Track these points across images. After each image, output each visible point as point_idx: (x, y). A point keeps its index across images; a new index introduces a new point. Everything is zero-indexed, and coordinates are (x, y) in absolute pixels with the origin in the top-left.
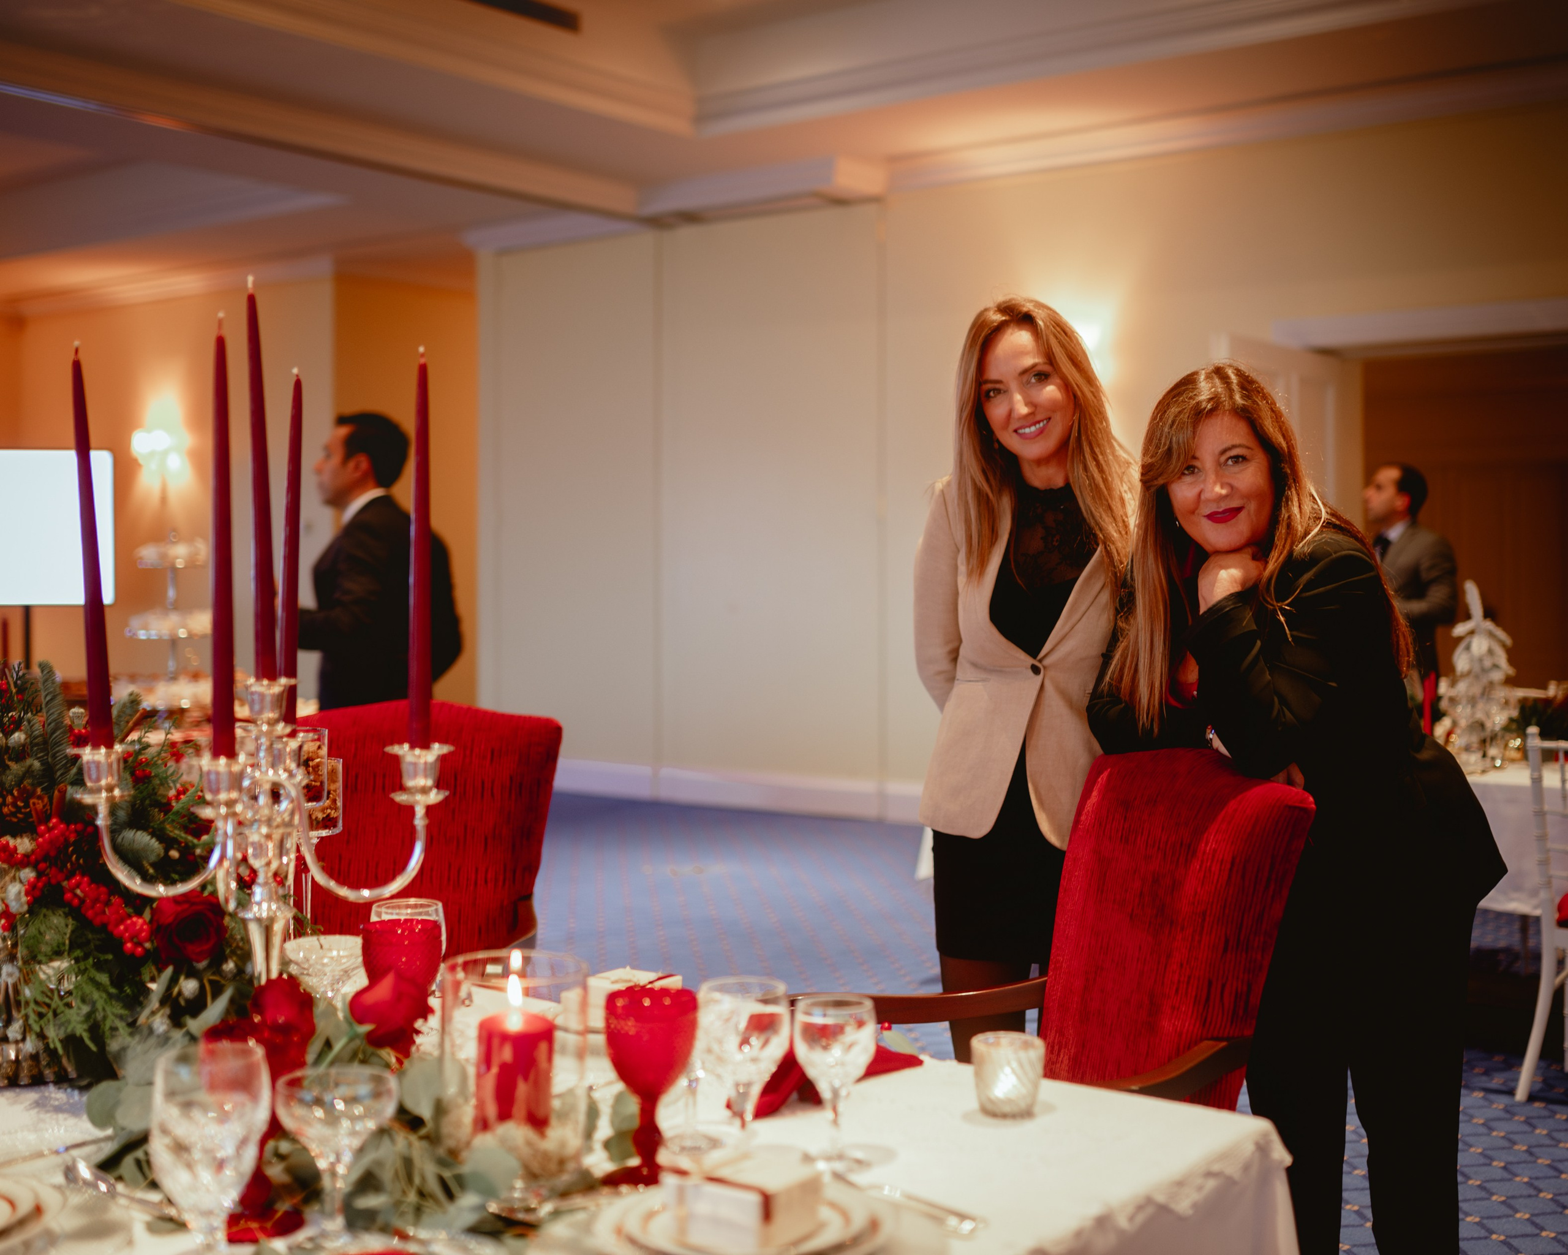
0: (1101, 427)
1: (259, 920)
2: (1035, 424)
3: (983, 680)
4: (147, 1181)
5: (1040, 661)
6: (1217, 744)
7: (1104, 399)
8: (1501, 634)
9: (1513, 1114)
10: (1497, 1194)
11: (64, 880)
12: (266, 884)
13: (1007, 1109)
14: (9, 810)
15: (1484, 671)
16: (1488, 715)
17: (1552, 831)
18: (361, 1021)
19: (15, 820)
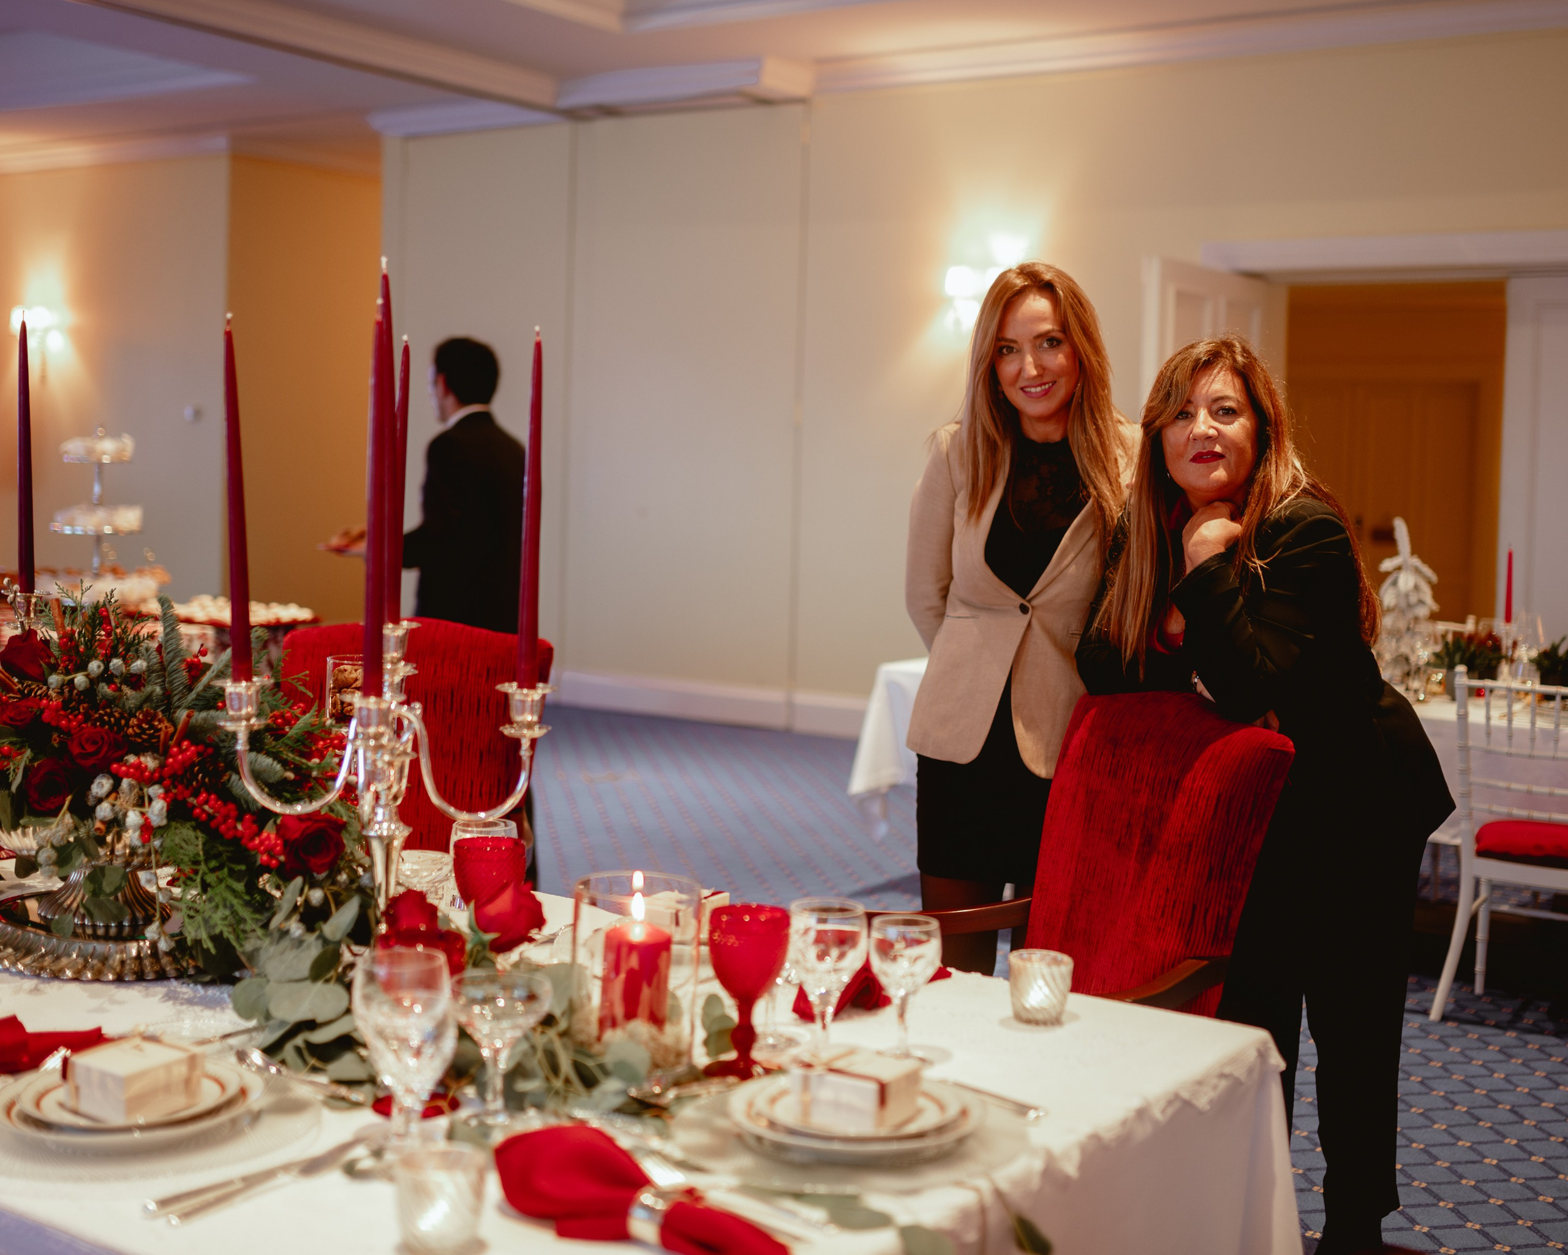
0: (1103, 394)
1: (380, 838)
2: (1041, 385)
3: (972, 617)
4: (309, 1067)
5: (1029, 601)
6: (1201, 688)
7: (1108, 368)
8: (1427, 570)
9: (1429, 1033)
10: (1415, 1107)
11: (190, 797)
12: (387, 805)
13: (1040, 1017)
14: (134, 731)
15: (1410, 606)
16: (1413, 650)
17: (1474, 765)
18: (486, 931)
19: (140, 740)
